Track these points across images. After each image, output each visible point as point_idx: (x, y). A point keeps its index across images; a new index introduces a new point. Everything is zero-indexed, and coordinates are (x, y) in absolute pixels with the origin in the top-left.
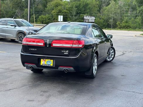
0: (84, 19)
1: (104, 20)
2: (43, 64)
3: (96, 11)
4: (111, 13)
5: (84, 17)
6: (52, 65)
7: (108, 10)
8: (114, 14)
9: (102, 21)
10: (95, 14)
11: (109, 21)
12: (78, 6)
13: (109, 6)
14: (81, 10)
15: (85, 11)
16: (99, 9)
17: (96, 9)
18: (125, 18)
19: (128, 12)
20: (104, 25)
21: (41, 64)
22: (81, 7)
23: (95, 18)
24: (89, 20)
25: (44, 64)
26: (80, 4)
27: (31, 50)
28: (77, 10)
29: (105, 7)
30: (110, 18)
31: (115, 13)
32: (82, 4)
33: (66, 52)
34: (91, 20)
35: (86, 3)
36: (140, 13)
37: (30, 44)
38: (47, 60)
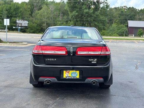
0: (17, 23)
1: (37, 24)
2: (66, 77)
3: (28, 15)
4: (44, 17)
5: (16, 21)
6: (78, 77)
7: (41, 14)
8: (47, 19)
9: (35, 25)
10: (28, 18)
11: (42, 25)
12: (8, 10)
13: (42, 10)
14: (12, 14)
15: (16, 14)
16: (31, 13)
17: (28, 13)
18: (58, 22)
19: (59, 17)
20: (38, 30)
21: (64, 77)
22: (12, 11)
23: (28, 22)
24: (22, 24)
25: (68, 76)
26: (10, 8)
27: (48, 60)
28: (8, 14)
29: (37, 12)
30: (43, 23)
31: (48, 17)
32: (12, 8)
33: (94, 61)
34: (24, 24)
35: (17, 6)
36: (72, 18)
37: (46, 53)
38: (71, 72)
